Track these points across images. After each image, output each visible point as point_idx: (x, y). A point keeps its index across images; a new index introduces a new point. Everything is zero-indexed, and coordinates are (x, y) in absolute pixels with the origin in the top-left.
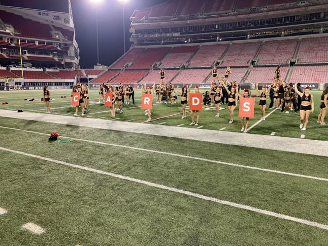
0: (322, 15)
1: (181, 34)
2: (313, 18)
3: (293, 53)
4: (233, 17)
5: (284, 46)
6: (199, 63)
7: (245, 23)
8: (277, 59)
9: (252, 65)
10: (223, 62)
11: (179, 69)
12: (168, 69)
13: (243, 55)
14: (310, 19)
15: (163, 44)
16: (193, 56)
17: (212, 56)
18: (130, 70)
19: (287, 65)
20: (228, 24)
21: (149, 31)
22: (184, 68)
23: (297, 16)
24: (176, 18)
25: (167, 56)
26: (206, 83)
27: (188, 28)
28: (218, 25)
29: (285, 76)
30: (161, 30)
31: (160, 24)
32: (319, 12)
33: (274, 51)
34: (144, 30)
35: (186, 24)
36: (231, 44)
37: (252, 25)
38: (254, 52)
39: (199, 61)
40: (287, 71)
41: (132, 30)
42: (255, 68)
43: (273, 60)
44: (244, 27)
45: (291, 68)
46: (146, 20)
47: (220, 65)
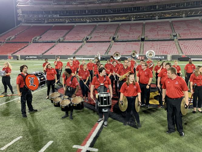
0: (157, 7)
1: (60, 16)
2: (152, 8)
3: (141, 32)
4: (98, 5)
5: (135, 27)
6: (73, 38)
7: (107, 10)
8: (131, 36)
9: (114, 40)
10: (91, 38)
11: (55, 42)
12: (45, 42)
13: (106, 32)
14: (150, 9)
15: (47, 23)
16: (68, 32)
17: (84, 33)
18: (11, 42)
19: (138, 41)
20: (95, 10)
21: (33, 13)
22: (59, 41)
23: (141, 7)
24: (56, 3)
25: (48, 32)
26: (77, 54)
27: (65, 12)
28: (88, 10)
29: (139, 49)
30: (44, 12)
31: (42, 7)
32: (155, 5)
33: (128, 30)
34: (30, 11)
35: (64, 8)
36: (97, 25)
37: (111, 12)
38: (114, 31)
39: (72, 36)
40: (140, 45)
41: (20, 11)
42: (116, 43)
43: (128, 37)
44: (106, 13)
45: (142, 43)
46: (31, 3)
47: (89, 40)
